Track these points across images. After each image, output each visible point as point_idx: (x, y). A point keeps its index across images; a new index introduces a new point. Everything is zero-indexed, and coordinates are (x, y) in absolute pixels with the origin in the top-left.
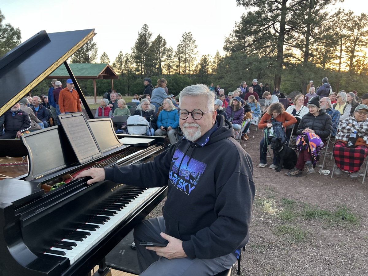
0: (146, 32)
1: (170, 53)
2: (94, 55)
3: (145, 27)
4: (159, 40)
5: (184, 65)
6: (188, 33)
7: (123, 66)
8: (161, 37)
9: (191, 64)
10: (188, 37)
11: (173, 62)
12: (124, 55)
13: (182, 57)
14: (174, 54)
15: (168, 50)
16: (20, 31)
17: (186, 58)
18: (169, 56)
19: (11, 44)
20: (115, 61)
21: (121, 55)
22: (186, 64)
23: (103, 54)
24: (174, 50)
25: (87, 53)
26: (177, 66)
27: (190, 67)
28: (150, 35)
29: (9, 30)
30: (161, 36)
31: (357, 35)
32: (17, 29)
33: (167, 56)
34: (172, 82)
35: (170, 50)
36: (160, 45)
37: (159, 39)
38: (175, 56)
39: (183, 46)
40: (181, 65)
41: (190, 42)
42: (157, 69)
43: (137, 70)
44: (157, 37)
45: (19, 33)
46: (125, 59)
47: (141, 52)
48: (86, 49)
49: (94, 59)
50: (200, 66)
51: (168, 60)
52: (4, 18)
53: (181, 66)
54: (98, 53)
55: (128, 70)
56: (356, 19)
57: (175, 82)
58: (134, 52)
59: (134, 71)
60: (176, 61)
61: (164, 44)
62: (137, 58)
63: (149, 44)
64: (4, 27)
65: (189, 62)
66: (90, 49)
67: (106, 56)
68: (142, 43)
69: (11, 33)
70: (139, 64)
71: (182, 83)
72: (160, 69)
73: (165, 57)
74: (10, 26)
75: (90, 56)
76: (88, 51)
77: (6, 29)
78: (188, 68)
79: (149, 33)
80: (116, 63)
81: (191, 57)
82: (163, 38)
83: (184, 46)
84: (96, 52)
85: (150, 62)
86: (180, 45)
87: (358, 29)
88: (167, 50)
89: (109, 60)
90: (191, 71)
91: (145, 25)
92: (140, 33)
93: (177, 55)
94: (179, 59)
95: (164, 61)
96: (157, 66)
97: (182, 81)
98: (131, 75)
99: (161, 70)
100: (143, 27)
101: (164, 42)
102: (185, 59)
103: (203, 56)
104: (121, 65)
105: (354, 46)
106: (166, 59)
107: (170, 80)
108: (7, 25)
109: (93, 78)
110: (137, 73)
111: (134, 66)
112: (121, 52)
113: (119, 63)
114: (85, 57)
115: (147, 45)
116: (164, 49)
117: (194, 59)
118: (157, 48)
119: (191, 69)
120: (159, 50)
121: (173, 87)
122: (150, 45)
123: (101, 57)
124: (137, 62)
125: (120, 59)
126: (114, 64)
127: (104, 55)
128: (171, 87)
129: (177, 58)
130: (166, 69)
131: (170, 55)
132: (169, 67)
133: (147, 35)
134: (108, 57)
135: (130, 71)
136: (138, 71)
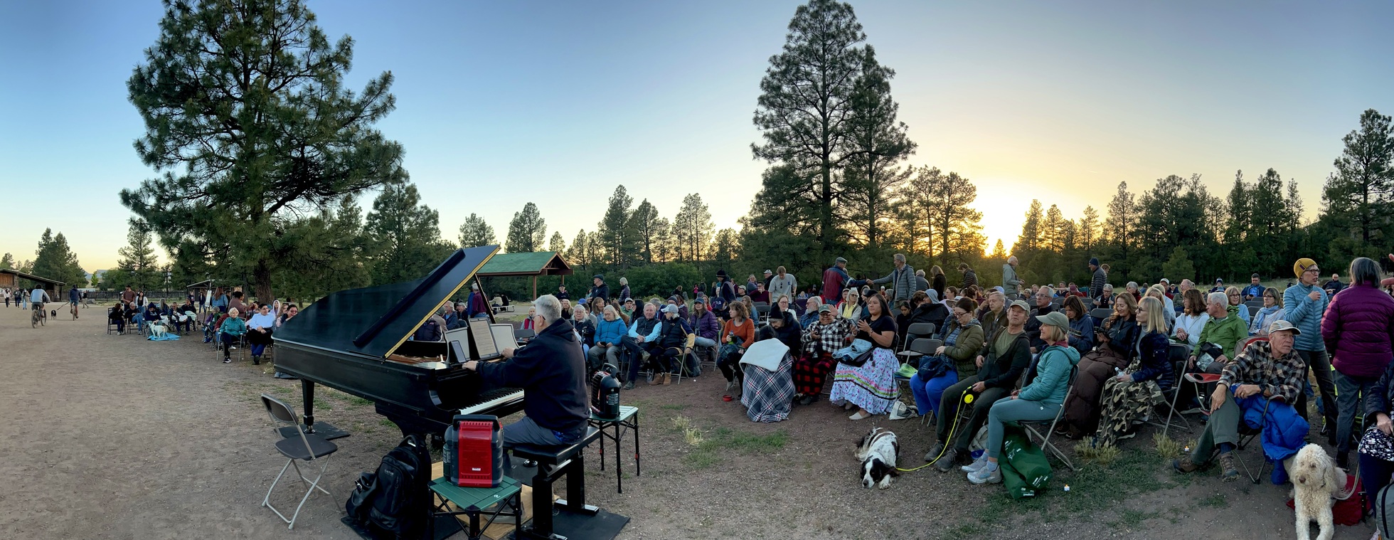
0: (622, 197)
1: (663, 229)
2: (539, 237)
3: (621, 190)
4: (645, 209)
5: (689, 246)
6: (694, 196)
7: (585, 253)
8: (649, 204)
9: (700, 245)
10: (693, 202)
11: (670, 243)
12: (587, 235)
13: (685, 234)
14: (670, 229)
15: (661, 224)
16: (437, 213)
17: (692, 235)
18: (663, 233)
19: (425, 232)
20: (572, 245)
21: (582, 236)
22: (692, 245)
23: (554, 234)
24: (670, 223)
25: (529, 236)
26: (677, 249)
27: (700, 249)
28: (629, 202)
29: (424, 214)
30: (648, 201)
31: (949, 203)
32: (435, 211)
33: (660, 234)
34: (667, 275)
35: (664, 224)
36: (646, 216)
37: (645, 206)
38: (672, 233)
39: (685, 216)
40: (683, 246)
41: (697, 209)
42: (642, 254)
43: (607, 257)
44: (641, 204)
45: (437, 216)
46: (589, 241)
47: (615, 230)
48: (528, 229)
49: (539, 243)
50: (717, 249)
51: (660, 239)
52: (420, 199)
53: (684, 249)
54: (546, 234)
55: (593, 259)
56: (945, 180)
57: (671, 275)
58: (602, 230)
59: (603, 259)
60: (675, 241)
61: (655, 214)
62: (608, 239)
63: (626, 215)
64: (419, 209)
65: (698, 242)
66: (535, 229)
67: (560, 238)
68: (616, 214)
69: (426, 217)
70: (610, 248)
71: (684, 276)
72: (648, 254)
73: (656, 235)
74: (426, 207)
75: (533, 240)
76: (530, 232)
77: (421, 213)
78: (695, 252)
79: (627, 198)
80: (574, 248)
81: (701, 234)
82: (652, 205)
83: (688, 217)
84: (543, 232)
85: (628, 245)
86: (680, 215)
87: (949, 196)
88: (658, 224)
89: (564, 244)
90: (701, 256)
91: (620, 186)
92: (611, 199)
93: (676, 230)
94: (680, 237)
95: (654, 242)
96: (642, 250)
97: (684, 274)
98: (597, 267)
99: (649, 257)
100: (617, 190)
101: (653, 211)
102: (691, 238)
103: (721, 231)
104: (582, 251)
105: (947, 218)
106: (657, 238)
107: (663, 272)
108: (422, 207)
109: (534, 274)
110: (607, 263)
111: (603, 251)
112: (582, 230)
113: (579, 249)
114: (527, 241)
115: (623, 217)
116: (654, 223)
117: (705, 237)
118: (642, 221)
119: (700, 253)
120: (646, 225)
121: (667, 283)
122: (630, 216)
123: (552, 239)
124: (607, 246)
125: (580, 242)
126: (570, 251)
127: (556, 237)
128: (665, 284)
129: (677, 236)
130: (658, 254)
131: (664, 231)
132: (663, 251)
133: (624, 202)
134: (563, 239)
135: (595, 260)
136: (610, 259)
